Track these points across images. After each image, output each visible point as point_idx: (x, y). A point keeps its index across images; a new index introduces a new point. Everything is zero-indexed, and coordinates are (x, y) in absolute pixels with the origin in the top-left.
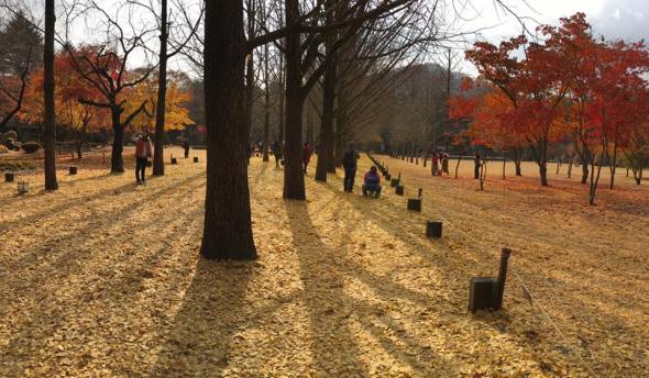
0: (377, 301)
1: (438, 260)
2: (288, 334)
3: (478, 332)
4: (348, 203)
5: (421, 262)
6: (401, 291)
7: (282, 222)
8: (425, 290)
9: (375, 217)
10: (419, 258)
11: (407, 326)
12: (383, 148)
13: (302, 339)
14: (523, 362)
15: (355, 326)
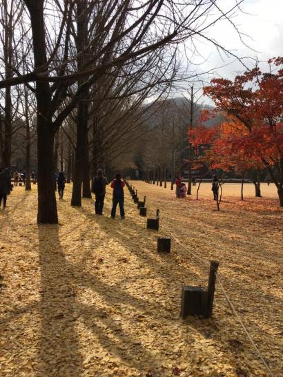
0: (103, 306)
1: (163, 272)
2: (18, 337)
3: (185, 335)
4: (96, 225)
5: (149, 274)
6: (126, 298)
7: (31, 245)
8: (146, 297)
9: (117, 235)
10: (148, 270)
11: (125, 326)
12: (137, 174)
13: (30, 340)
14: (220, 365)
15: (80, 327)
